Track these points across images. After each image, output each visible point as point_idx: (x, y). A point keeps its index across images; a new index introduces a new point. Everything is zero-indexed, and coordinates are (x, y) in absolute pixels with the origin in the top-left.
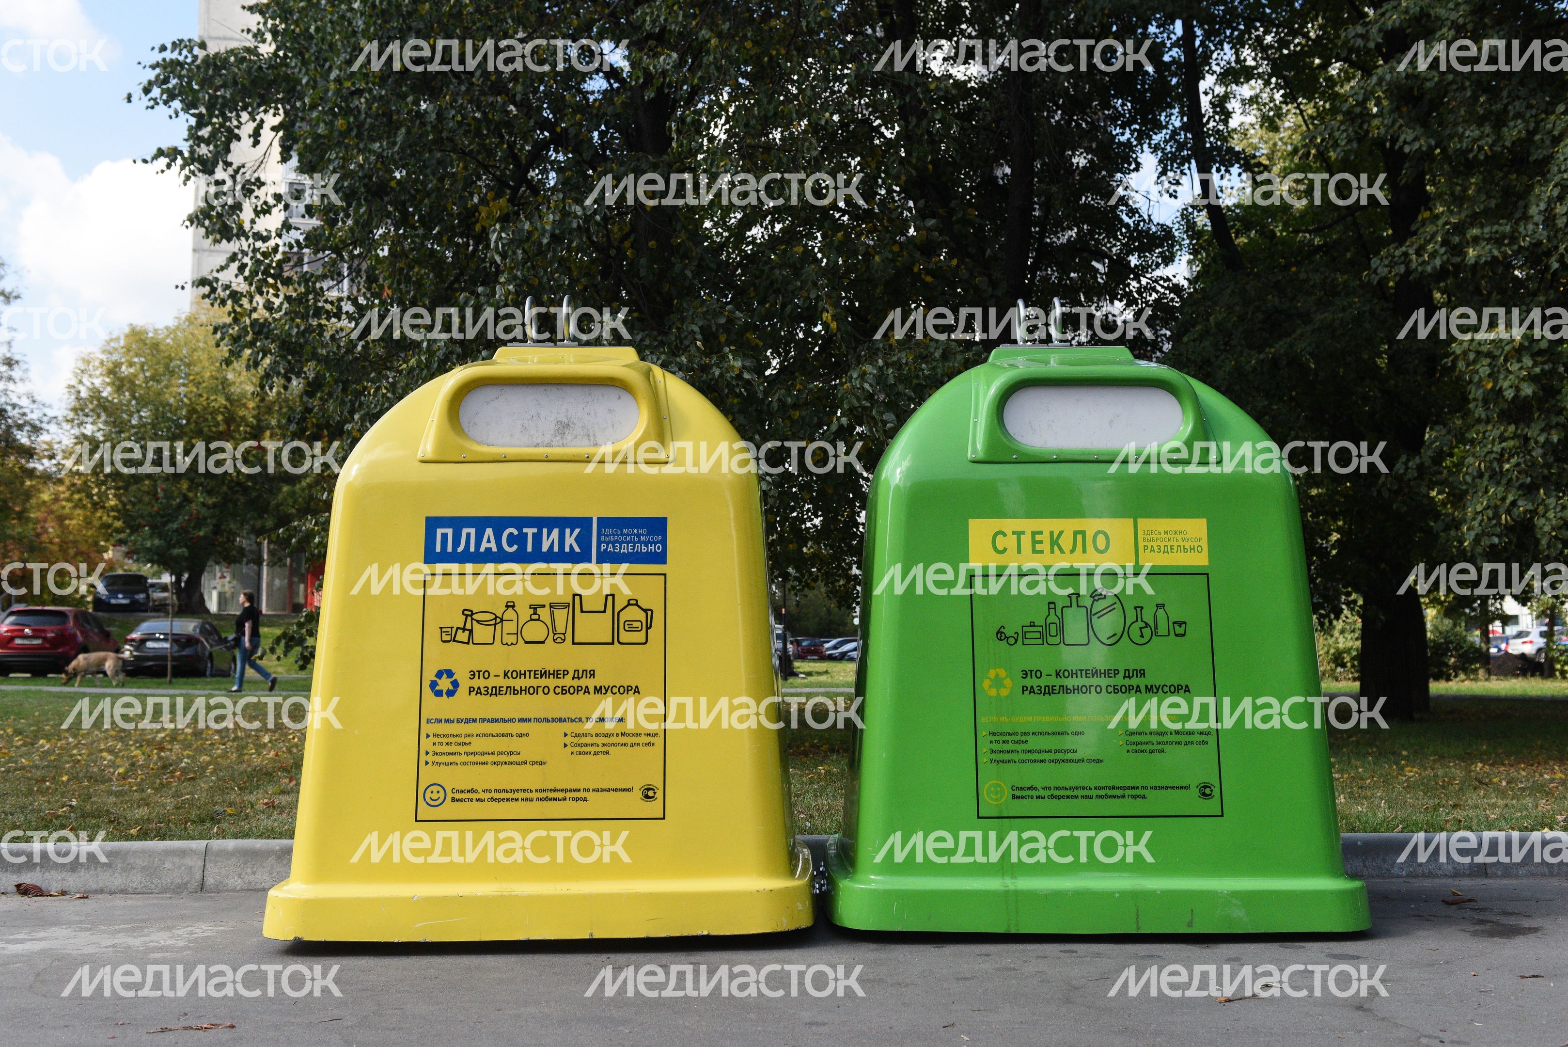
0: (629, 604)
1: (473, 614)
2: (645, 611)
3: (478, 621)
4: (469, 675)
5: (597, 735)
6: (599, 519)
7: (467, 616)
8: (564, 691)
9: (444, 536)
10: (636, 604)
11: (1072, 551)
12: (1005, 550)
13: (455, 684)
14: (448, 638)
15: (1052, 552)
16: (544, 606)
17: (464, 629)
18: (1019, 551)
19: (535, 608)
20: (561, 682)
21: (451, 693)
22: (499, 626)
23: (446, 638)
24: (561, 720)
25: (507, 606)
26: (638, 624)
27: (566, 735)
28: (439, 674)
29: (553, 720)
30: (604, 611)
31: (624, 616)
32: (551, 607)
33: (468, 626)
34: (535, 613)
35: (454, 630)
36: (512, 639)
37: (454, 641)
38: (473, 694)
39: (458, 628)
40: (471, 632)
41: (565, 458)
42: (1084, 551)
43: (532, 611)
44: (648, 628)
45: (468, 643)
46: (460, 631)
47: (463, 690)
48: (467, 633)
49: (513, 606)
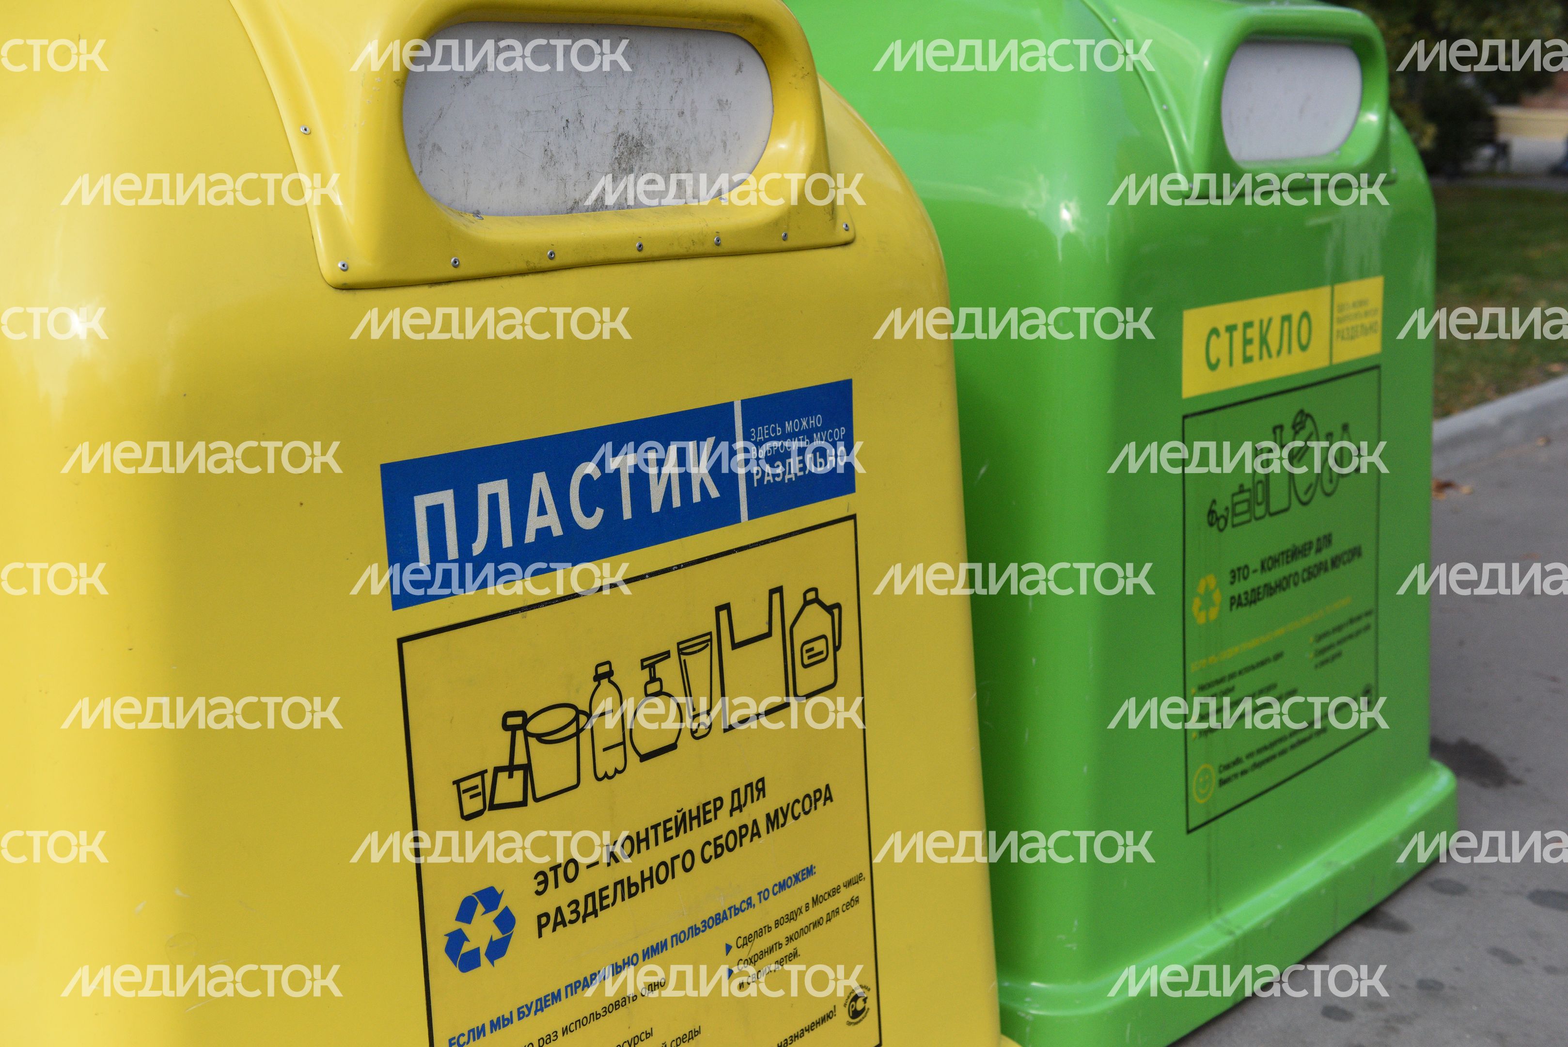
0: (807, 603)
1: (527, 720)
2: (829, 609)
3: (540, 737)
4: (534, 886)
5: (778, 923)
6: (744, 403)
7: (513, 729)
8: (720, 847)
9: (435, 514)
10: (817, 600)
11: (1279, 352)
12: (1218, 361)
13: (506, 921)
14: (475, 805)
15: (1261, 358)
16: (666, 655)
17: (511, 769)
18: (1231, 364)
19: (650, 664)
20: (709, 832)
21: (497, 950)
22: (585, 737)
23: (473, 805)
24: (718, 919)
25: (598, 678)
26: (819, 646)
27: (728, 948)
28: (466, 912)
29: (706, 925)
30: (768, 635)
31: (802, 634)
32: (680, 652)
33: (520, 758)
34: (653, 679)
35: (489, 778)
36: (614, 759)
37: (493, 807)
38: (547, 931)
39: (497, 770)
40: (527, 769)
41: (676, 249)
42: (1290, 351)
43: (645, 675)
44: (836, 648)
45: (523, 803)
46: (503, 776)
47: (524, 926)
48: (519, 775)
49: (609, 674)
